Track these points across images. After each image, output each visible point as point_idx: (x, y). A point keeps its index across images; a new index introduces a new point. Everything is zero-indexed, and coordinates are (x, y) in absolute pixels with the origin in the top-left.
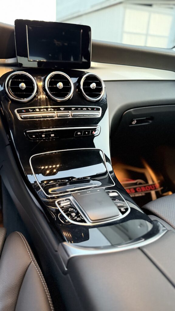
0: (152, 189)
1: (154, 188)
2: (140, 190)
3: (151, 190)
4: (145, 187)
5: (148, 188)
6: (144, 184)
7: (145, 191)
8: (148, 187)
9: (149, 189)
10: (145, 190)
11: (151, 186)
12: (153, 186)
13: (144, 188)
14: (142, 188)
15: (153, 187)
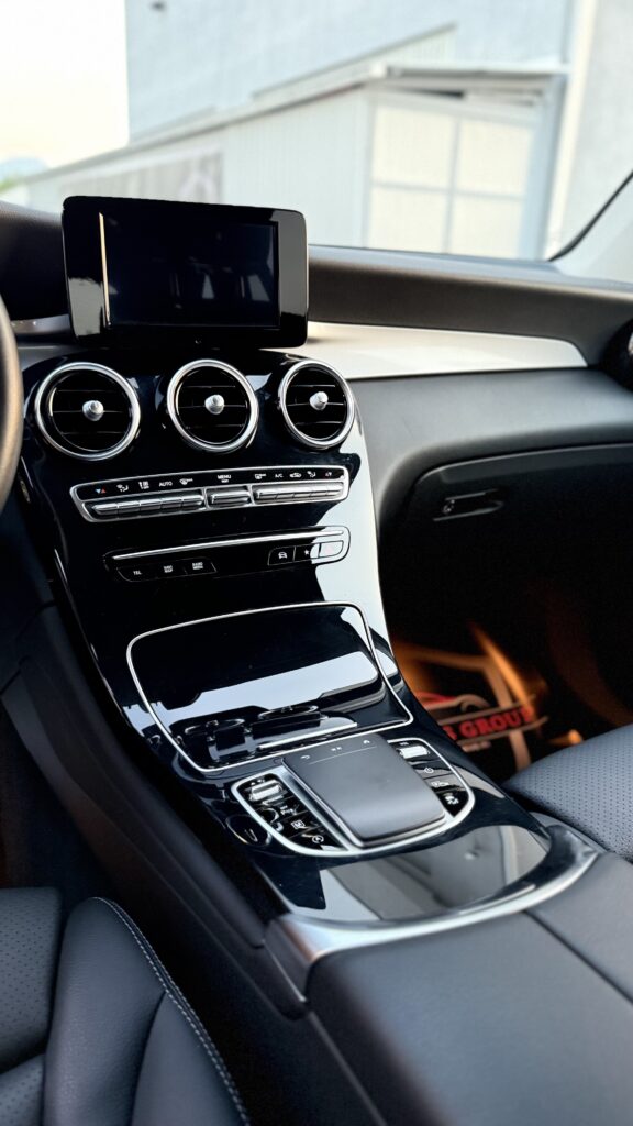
0: (511, 723)
1: (518, 722)
2: (474, 732)
3: (509, 728)
4: (488, 718)
5: (498, 723)
6: (484, 708)
7: (488, 733)
8: (500, 718)
9: (504, 725)
10: (490, 730)
11: (507, 716)
12: (515, 714)
13: (484, 721)
14: (479, 723)
15: (513, 719)
